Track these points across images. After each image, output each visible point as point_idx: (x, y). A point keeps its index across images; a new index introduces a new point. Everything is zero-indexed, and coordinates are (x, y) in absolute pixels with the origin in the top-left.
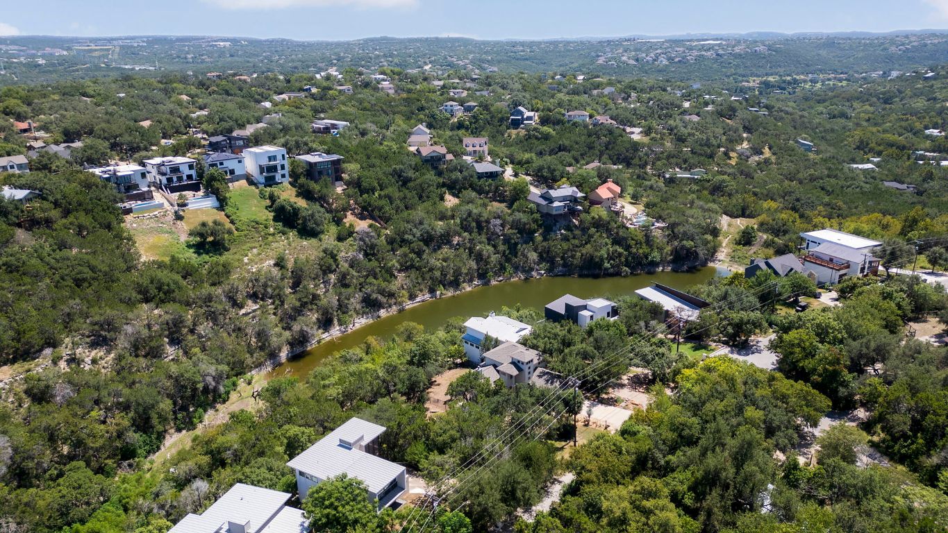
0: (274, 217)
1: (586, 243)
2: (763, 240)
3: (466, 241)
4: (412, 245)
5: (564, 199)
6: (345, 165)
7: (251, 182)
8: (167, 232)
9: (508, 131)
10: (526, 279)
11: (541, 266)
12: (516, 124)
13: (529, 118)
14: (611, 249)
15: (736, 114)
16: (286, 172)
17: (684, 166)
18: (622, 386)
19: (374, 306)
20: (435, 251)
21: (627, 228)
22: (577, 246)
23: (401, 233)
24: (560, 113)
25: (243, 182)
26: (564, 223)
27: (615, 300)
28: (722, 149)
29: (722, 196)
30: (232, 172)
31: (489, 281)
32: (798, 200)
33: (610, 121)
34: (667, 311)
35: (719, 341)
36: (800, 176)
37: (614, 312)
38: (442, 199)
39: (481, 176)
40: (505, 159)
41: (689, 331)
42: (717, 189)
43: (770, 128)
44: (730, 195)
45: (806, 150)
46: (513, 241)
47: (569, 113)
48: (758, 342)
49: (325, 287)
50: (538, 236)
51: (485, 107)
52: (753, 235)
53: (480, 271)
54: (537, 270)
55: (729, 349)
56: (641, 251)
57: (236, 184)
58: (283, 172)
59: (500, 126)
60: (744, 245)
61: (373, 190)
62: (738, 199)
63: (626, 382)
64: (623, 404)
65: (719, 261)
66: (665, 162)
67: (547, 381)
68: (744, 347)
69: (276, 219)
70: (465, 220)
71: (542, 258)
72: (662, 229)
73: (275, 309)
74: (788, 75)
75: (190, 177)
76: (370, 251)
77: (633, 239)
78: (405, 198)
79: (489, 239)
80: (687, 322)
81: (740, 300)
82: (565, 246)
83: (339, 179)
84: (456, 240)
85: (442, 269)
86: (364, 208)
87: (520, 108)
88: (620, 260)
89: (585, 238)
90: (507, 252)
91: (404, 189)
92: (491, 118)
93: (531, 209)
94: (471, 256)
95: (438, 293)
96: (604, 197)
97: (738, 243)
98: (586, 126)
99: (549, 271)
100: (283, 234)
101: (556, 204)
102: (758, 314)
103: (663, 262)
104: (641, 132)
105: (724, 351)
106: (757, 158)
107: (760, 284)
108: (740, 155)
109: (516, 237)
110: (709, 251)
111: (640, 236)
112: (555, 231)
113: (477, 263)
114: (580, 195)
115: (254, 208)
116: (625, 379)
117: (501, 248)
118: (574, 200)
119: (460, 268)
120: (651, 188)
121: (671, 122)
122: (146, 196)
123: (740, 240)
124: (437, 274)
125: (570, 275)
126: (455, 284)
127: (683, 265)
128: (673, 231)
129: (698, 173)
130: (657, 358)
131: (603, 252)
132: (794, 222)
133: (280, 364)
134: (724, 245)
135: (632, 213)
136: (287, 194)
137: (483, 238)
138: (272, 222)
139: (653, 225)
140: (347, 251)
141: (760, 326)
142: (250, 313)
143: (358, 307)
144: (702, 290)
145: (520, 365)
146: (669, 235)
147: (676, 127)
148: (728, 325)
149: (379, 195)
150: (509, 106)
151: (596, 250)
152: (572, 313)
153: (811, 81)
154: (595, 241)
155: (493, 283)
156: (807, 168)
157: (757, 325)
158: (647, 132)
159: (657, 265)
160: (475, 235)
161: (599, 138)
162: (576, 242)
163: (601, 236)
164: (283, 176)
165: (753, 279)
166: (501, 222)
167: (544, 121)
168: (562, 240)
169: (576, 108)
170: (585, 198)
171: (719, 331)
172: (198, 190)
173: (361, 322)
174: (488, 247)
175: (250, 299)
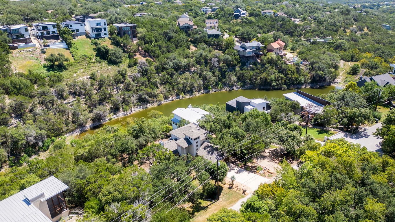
0: (96, 54)
1: (264, 72)
2: (364, 72)
3: (198, 70)
4: (168, 71)
5: (253, 48)
6: (138, 29)
7: (88, 36)
8: (34, 59)
9: (233, 20)
10: (230, 90)
11: (238, 84)
12: (237, 17)
13: (243, 14)
14: (277, 75)
15: (350, 13)
16: (107, 32)
17: (321, 36)
18: (264, 157)
19: (144, 101)
20: (181, 74)
21: (287, 64)
22: (258, 74)
23: (163, 64)
24: (258, 11)
25: (84, 37)
26: (252, 61)
27: (270, 100)
28: (342, 28)
29: (341, 50)
30: (77, 31)
31: (210, 91)
32: (383, 53)
33: (284, 15)
34: (302, 107)
35: (337, 128)
36: (384, 41)
37: (268, 107)
38: (189, 48)
39: (210, 36)
40: (226, 30)
41: (316, 120)
42: (338, 47)
43: (367, 20)
44: (345, 50)
45: (387, 29)
46: (223, 70)
47: (264, 11)
48: (365, 129)
49: (117, 91)
50: (237, 68)
51: (222, 9)
52: (358, 69)
53: (205, 86)
54: (236, 86)
55: (344, 133)
56: (293, 76)
57: (80, 37)
58: (105, 32)
59: (228, 17)
60: (352, 75)
61: (151, 42)
62: (349, 52)
63: (267, 154)
64: (261, 172)
65: (338, 83)
66: (311, 34)
67: (209, 152)
68: (354, 133)
69: (96, 55)
70: (198, 58)
71: (239, 80)
72: (306, 65)
73: (86, 101)
74: (375, 3)
75: (54, 32)
76: (145, 73)
77: (289, 70)
78: (168, 47)
79: (211, 69)
80: (314, 114)
81: (353, 100)
82: (252, 73)
83: (135, 36)
84: (193, 69)
85: (184, 84)
86: (145, 51)
87: (239, 9)
88: (282, 81)
89: (263, 69)
90: (220, 76)
91: (168, 43)
92: (225, 14)
93: (234, 53)
94: (200, 78)
95: (181, 96)
96: (275, 47)
97: (349, 74)
98: (271, 17)
99: (243, 86)
100: (99, 63)
101: (248, 50)
102: (368, 110)
103: (305, 83)
104: (300, 21)
105: (340, 135)
106: (360, 33)
107: (367, 91)
108: (352, 31)
109: (225, 68)
110: (332, 77)
111: (294, 68)
112: (247, 65)
113: (203, 81)
114: (261, 45)
115: (87, 49)
116: (267, 153)
117: (217, 73)
118: (259, 49)
119: (193, 83)
120: (302, 45)
121: (316, 15)
122: (28, 41)
123: (350, 72)
124: (181, 86)
125: (253, 89)
126: (191, 92)
127: (317, 85)
128: (312, 66)
129: (329, 39)
130: (289, 139)
131: (273, 77)
132: (381, 63)
133: (85, 131)
134: (341, 74)
135: (291, 57)
136: (106, 43)
137: (208, 68)
138: (95, 57)
139: (301, 63)
140: (132, 73)
141: (368, 118)
142: (70, 103)
143: (135, 102)
144: (326, 96)
145: (190, 140)
146: (310, 69)
147: (318, 17)
148: (344, 117)
149: (154, 45)
150: (234, 8)
151: (269, 76)
152: (240, 107)
153: (386, 5)
154: (268, 71)
155: (212, 92)
156: (388, 37)
157: (366, 117)
158: (303, 20)
159: (302, 84)
160: (203, 66)
161: (277, 22)
162: (258, 71)
163: (272, 68)
164: (105, 34)
165: (363, 87)
166: (218, 60)
167: (251, 15)
168: (250, 70)
169: (267, 9)
170: (265, 48)
171: (337, 121)
172: (58, 39)
173: (136, 110)
174: (210, 73)
175: (72, 95)
